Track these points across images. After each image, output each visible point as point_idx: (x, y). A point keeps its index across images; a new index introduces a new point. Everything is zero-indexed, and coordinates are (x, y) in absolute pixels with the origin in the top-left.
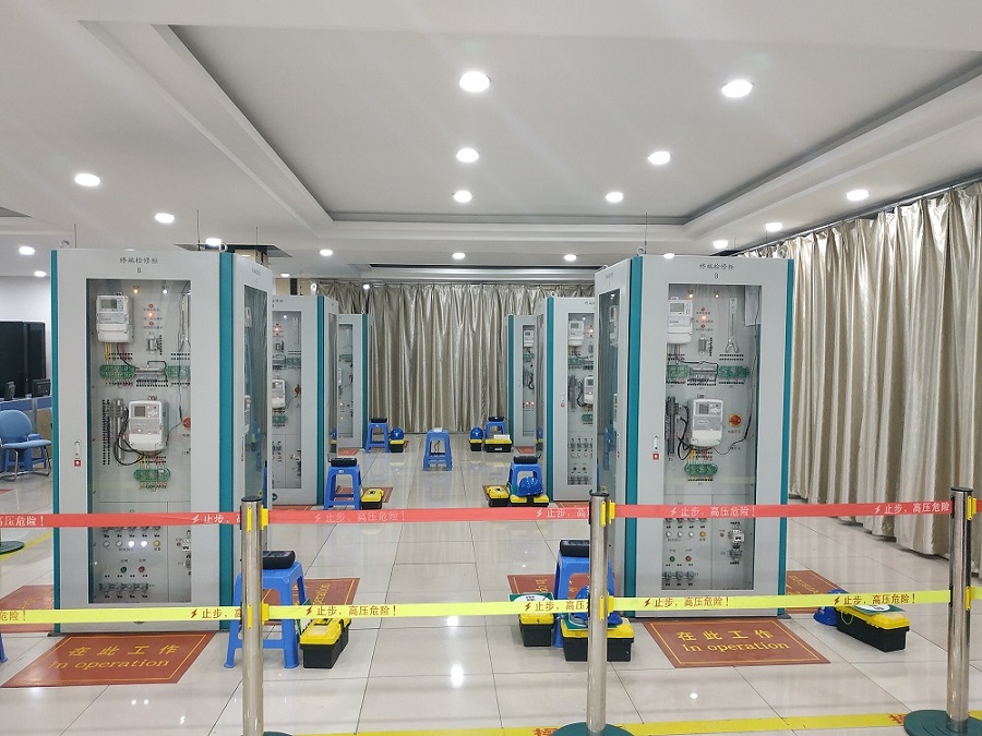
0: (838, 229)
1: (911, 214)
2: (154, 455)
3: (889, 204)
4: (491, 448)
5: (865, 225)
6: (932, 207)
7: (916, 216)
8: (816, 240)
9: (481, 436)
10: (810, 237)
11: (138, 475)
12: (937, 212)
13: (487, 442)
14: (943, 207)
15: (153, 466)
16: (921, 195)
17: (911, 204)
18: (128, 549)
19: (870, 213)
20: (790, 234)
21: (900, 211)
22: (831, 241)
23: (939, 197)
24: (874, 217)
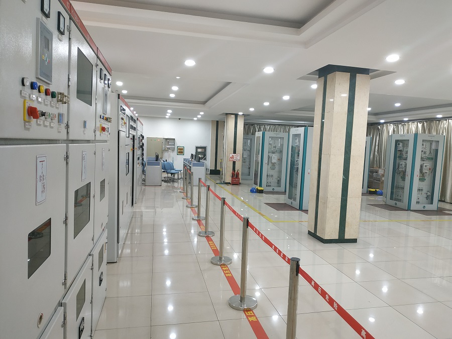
10: (416, 123)
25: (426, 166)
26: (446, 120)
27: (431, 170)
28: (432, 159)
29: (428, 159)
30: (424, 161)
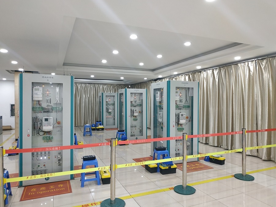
0: (191, 74)
1: (210, 72)
2: (49, 132)
3: (204, 69)
4: (98, 130)
5: (198, 74)
6: (215, 71)
7: (211, 72)
8: (185, 76)
9: (95, 126)
10: (184, 76)
11: (43, 138)
12: (216, 72)
13: (97, 128)
14: (217, 71)
15: (48, 135)
16: (212, 68)
17: (210, 70)
18: (40, 160)
19: (200, 71)
20: (178, 75)
21: (207, 71)
22: (189, 77)
23: (216, 69)
24: (200, 72)
25: (182, 115)
26: (205, 71)
27: (188, 119)
28: (189, 107)
29: (184, 107)
30: (180, 109)
